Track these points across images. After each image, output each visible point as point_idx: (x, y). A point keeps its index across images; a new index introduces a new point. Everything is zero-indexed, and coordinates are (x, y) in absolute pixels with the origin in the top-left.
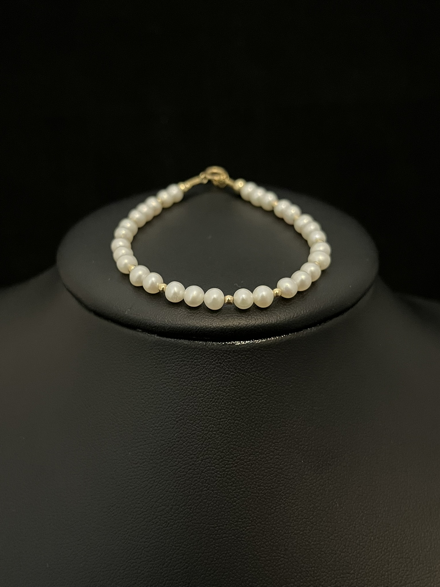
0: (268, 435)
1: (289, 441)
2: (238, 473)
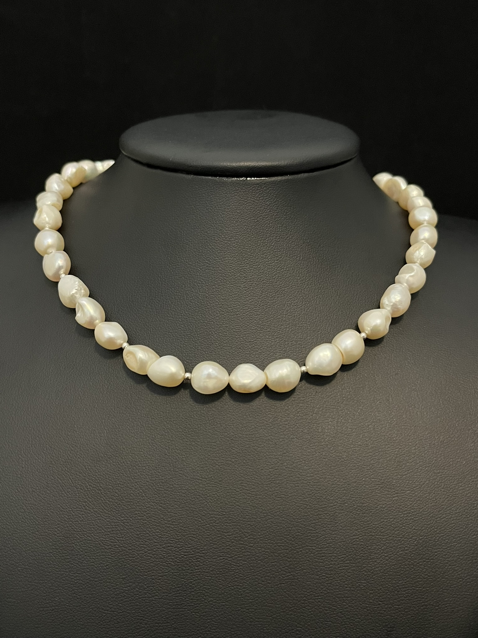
0: (271, 246)
1: (286, 252)
2: (248, 270)
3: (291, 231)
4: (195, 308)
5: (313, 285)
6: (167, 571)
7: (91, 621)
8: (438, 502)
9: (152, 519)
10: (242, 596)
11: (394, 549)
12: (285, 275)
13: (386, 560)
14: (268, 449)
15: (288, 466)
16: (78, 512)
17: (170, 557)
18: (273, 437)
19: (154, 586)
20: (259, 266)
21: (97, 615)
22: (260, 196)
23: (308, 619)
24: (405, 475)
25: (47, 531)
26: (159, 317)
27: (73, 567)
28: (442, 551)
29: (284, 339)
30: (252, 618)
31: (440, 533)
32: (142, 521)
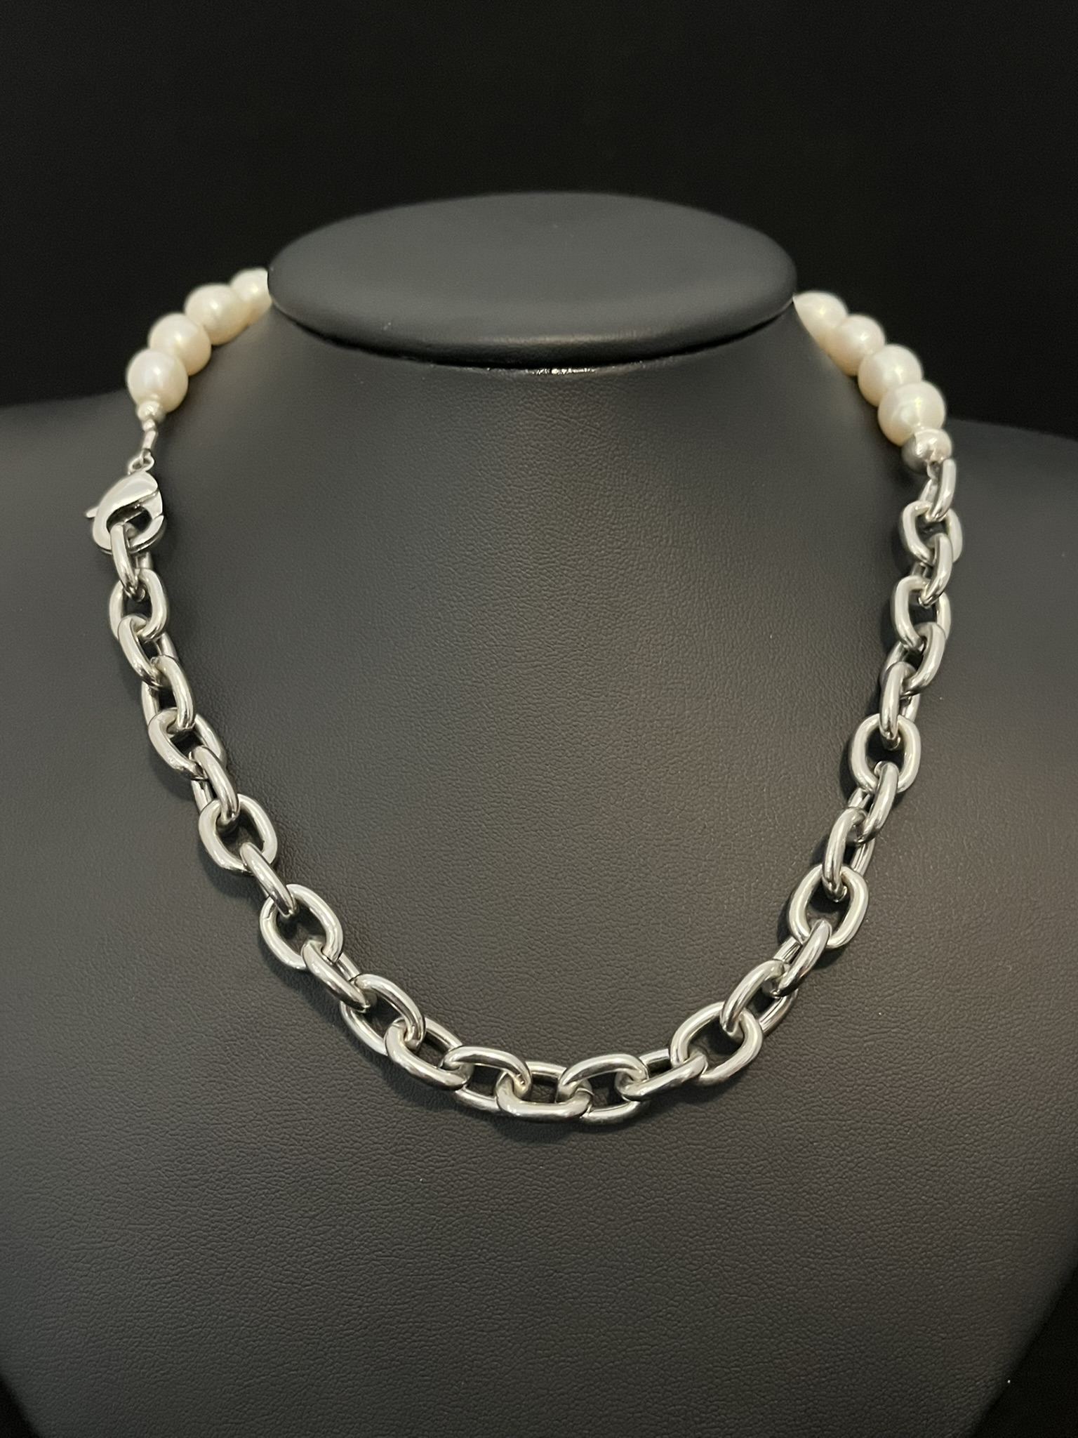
3: (647, 484)
4: (444, 653)
5: (696, 599)
6: (400, 1200)
7: (247, 1302)
8: (956, 1050)
9: (366, 1095)
10: (557, 1247)
11: (866, 1147)
12: (636, 578)
13: (851, 1169)
14: (606, 948)
15: (648, 982)
16: (211, 1083)
17: (406, 1172)
18: (614, 923)
19: (374, 1231)
20: (580, 562)
21: (259, 1291)
22: (580, 409)
23: (690, 1290)
24: (890, 995)
25: (148, 1123)
26: (368, 673)
27: (206, 1196)
28: (964, 1148)
29: (636, 717)
30: (576, 1291)
31: (960, 1112)
32: (346, 1099)
